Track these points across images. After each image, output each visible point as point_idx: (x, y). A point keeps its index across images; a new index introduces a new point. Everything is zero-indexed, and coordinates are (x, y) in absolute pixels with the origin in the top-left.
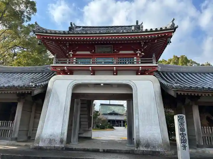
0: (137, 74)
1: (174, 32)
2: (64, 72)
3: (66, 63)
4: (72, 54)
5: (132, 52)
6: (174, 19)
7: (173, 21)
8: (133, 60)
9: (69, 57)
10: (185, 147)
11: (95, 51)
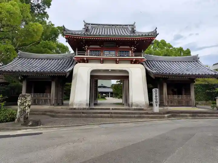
0: (131, 63)
1: (156, 37)
2: (83, 61)
3: (84, 55)
4: (87, 48)
5: (128, 47)
6: (156, 28)
7: (156, 29)
8: (129, 54)
9: (85, 49)
10: (157, 105)
11: (103, 46)
